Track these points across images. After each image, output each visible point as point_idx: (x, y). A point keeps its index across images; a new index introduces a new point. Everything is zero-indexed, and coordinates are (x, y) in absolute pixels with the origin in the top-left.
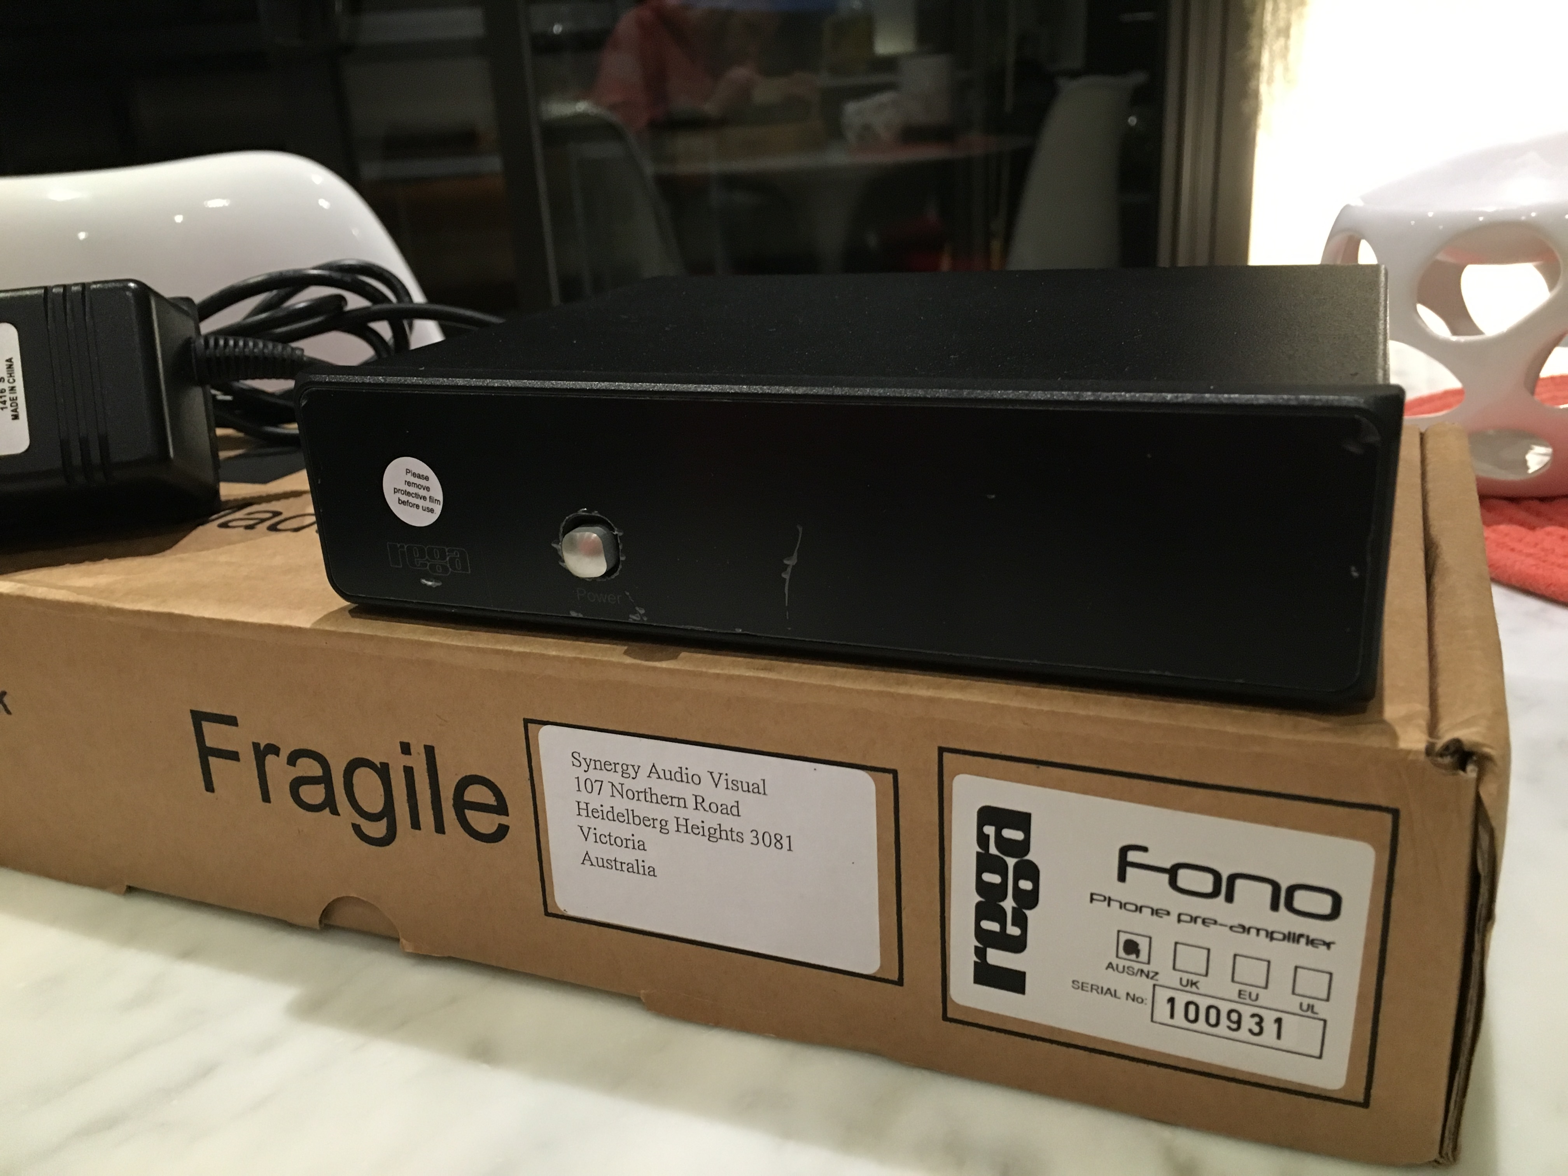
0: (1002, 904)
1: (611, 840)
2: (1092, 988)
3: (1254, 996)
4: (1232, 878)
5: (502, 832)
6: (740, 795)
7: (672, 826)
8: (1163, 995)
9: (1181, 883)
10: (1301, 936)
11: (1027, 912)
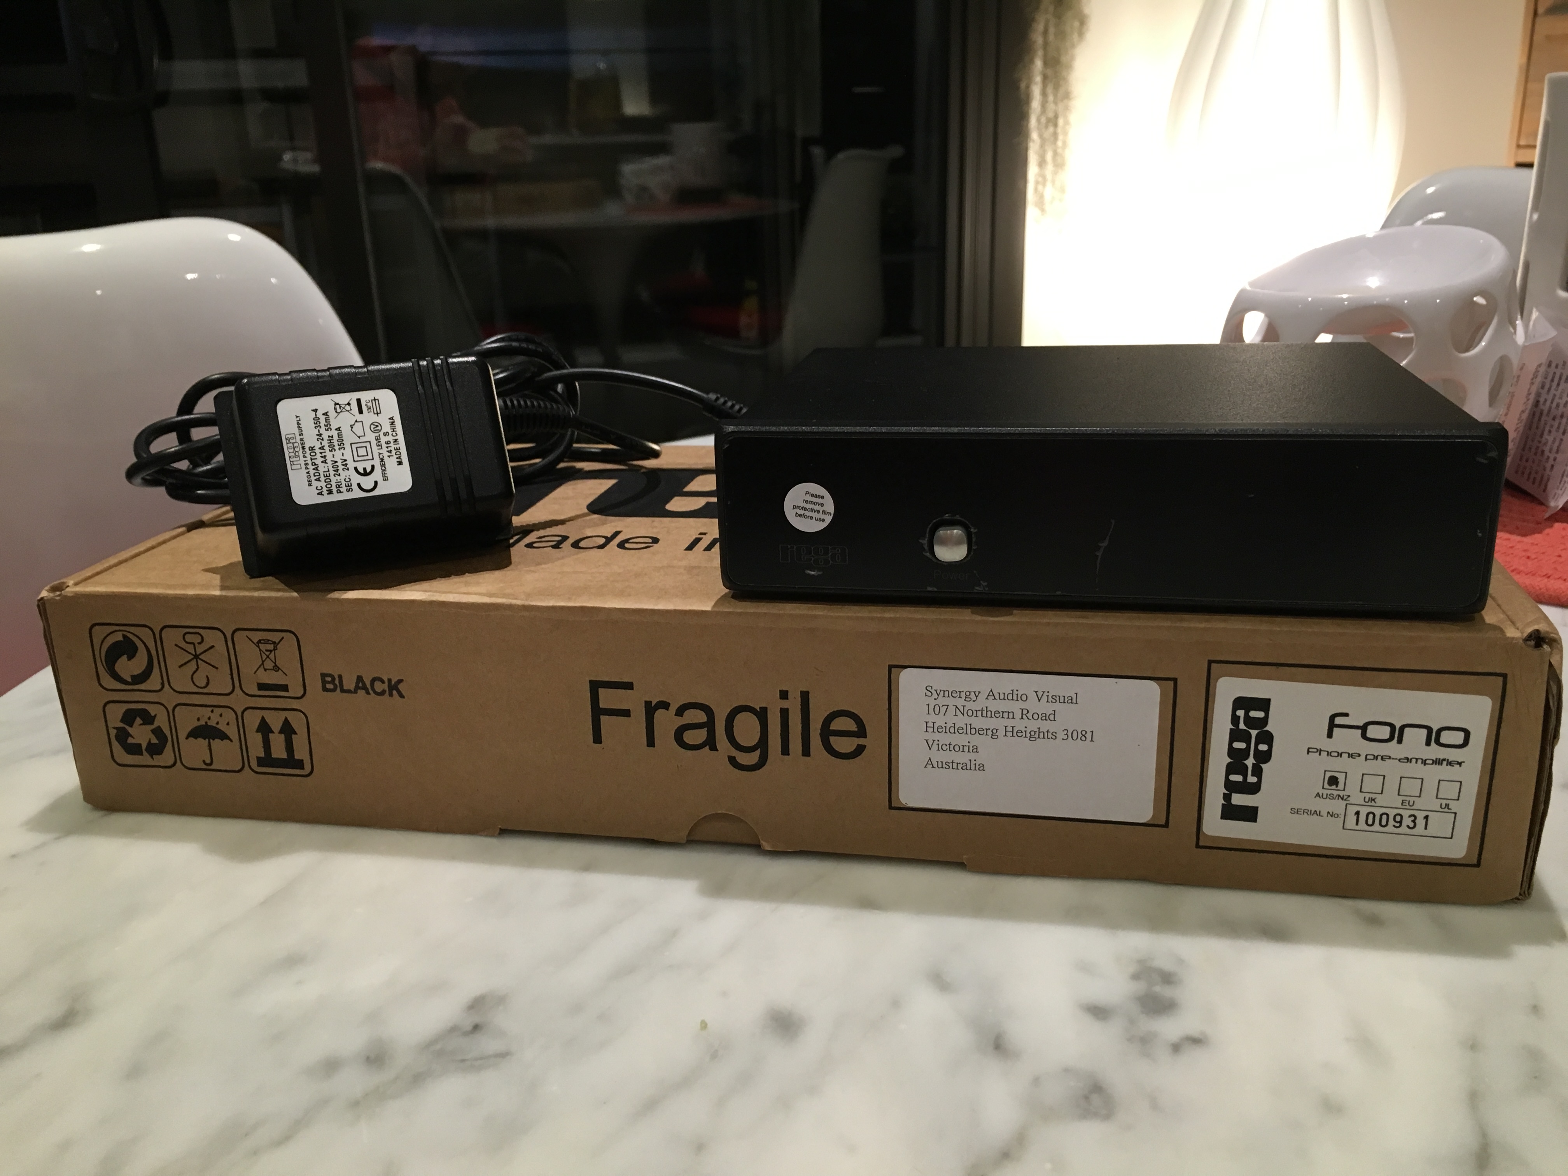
0: (1246, 762)
1: (952, 748)
2: (1304, 812)
3: (1411, 804)
4: (1403, 728)
5: (860, 749)
6: (1057, 706)
7: (1001, 732)
8: (1352, 810)
9: (1369, 735)
10: (1444, 760)
11: (1263, 766)
